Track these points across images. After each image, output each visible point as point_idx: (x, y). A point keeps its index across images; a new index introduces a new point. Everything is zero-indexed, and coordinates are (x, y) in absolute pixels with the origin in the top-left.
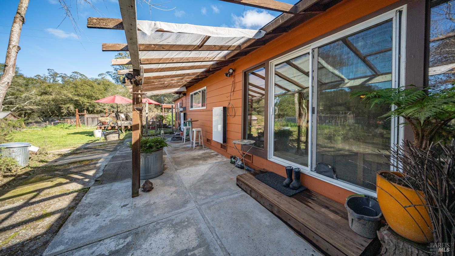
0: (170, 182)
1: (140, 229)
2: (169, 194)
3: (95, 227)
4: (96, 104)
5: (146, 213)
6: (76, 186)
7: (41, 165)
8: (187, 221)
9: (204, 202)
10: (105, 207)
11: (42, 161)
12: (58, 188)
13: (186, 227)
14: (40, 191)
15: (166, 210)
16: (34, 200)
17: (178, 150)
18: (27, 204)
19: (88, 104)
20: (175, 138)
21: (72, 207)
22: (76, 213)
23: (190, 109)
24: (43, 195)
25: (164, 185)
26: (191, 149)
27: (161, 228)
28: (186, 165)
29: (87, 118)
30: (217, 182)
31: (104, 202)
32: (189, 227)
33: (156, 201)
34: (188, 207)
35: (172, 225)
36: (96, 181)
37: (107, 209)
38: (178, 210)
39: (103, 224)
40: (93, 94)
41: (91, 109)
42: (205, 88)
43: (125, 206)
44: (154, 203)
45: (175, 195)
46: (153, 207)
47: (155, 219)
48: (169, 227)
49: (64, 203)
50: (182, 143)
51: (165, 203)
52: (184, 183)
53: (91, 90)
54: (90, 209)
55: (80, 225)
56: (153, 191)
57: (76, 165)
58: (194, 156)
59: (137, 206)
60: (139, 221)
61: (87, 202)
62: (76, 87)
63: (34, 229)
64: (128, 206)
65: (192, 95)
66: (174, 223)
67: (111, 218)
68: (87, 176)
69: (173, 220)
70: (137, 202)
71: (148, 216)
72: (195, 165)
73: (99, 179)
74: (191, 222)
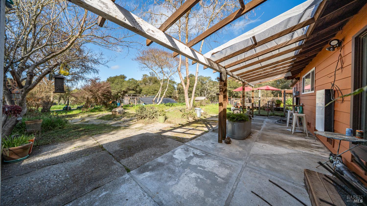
0: (243, 145)
1: (209, 154)
2: (235, 150)
3: (199, 145)
4: (239, 92)
5: (218, 151)
6: (206, 129)
7: (204, 118)
8: (230, 167)
9: (252, 167)
10: (207, 140)
11: (204, 117)
12: (202, 128)
13: (226, 168)
14: (197, 127)
15: (226, 155)
16: (194, 129)
17: (274, 130)
18: (193, 129)
19: (235, 92)
20: (282, 121)
21: (199, 135)
22: (199, 137)
23: (303, 94)
24: (197, 128)
25: (237, 145)
26: (289, 133)
27: (216, 160)
28: (267, 142)
29: (232, 100)
30: (281, 165)
31: (208, 139)
32: (228, 169)
33: (226, 149)
34: (238, 162)
35: (222, 162)
36: (213, 130)
37: (207, 141)
38: (231, 159)
39: (202, 145)
40: (237, 86)
41: (236, 95)
42: (314, 69)
43: (213, 144)
44: (225, 150)
45: (238, 153)
46: (222, 151)
47: (217, 155)
48: (219, 162)
49: (199, 133)
50: (285, 127)
51: (229, 152)
52: (252, 150)
53: (236, 84)
54: (203, 138)
55: (197, 141)
56: (229, 145)
57: (213, 122)
58: (285, 139)
59: (217, 146)
60: (212, 151)
61: (204, 136)
62: (230, 83)
63: (189, 136)
64: (214, 144)
65: (304, 78)
66: (223, 162)
67: (205, 145)
68: (212, 127)
69: (224, 161)
70: (218, 145)
71: (216, 152)
72: (276, 145)
73: (215, 130)
74: (231, 168)
